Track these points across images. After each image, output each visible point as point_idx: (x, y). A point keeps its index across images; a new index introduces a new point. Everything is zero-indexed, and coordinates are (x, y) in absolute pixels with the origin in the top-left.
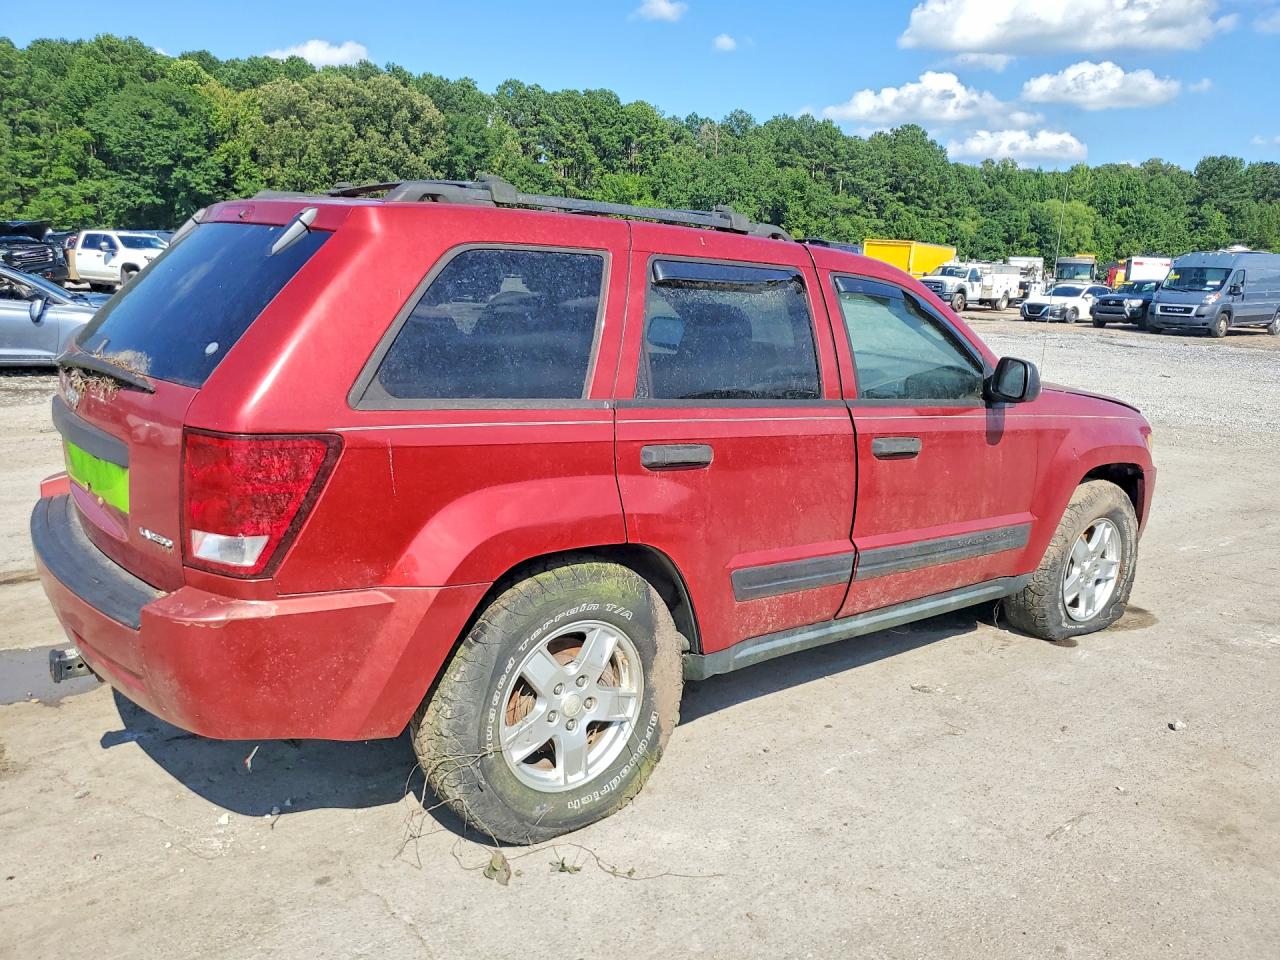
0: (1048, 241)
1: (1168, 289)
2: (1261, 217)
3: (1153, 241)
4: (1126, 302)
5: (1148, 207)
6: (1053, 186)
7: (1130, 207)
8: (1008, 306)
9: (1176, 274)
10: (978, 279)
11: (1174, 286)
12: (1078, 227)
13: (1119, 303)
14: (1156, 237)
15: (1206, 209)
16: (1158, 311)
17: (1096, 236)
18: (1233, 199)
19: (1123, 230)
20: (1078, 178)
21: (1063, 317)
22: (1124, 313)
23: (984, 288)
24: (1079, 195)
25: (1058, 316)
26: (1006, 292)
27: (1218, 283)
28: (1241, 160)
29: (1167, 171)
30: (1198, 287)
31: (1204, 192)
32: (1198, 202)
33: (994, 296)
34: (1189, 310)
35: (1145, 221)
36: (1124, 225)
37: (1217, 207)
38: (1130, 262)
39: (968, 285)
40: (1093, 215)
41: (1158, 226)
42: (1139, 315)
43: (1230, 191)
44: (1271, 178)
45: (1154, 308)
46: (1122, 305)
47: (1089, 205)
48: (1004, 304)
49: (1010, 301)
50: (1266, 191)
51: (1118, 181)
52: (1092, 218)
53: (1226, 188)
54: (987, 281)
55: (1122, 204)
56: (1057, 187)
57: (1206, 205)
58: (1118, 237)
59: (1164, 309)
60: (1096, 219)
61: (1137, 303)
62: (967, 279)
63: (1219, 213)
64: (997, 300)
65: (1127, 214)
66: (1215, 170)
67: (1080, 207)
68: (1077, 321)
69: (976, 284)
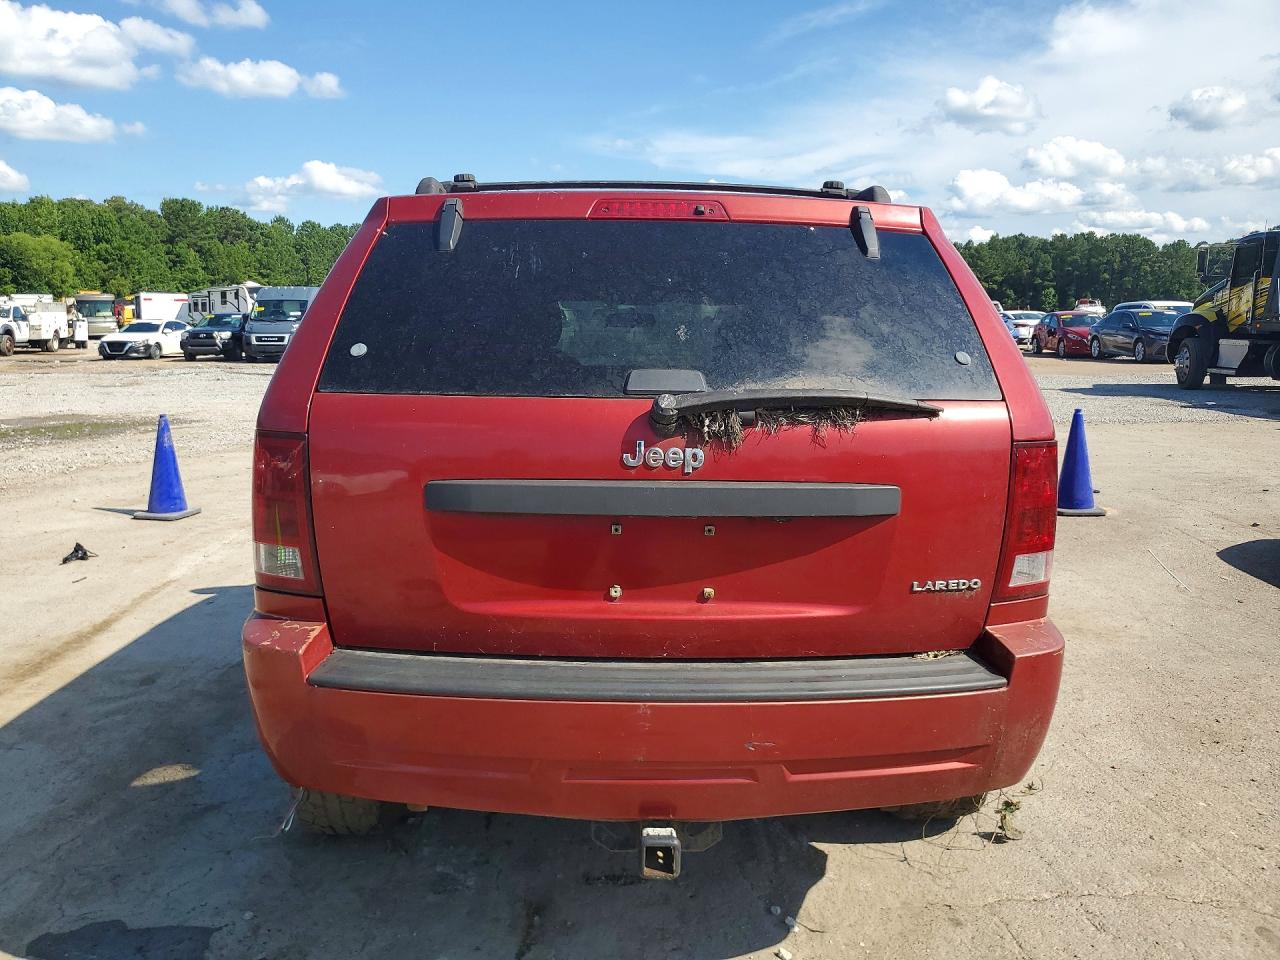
0: (25, 278)
1: (256, 320)
2: (228, 256)
3: (137, 278)
4: (215, 334)
5: (126, 244)
6: (16, 218)
7: (107, 242)
8: (60, 348)
9: (260, 306)
10: (24, 318)
11: (260, 317)
12: (57, 263)
13: (210, 336)
14: (140, 274)
15: (181, 247)
16: (254, 342)
17: (79, 272)
18: (202, 239)
19: (105, 267)
20: (42, 211)
21: (148, 353)
22: (216, 345)
23: (32, 328)
24: (49, 229)
25: (143, 353)
26: (56, 331)
27: (299, 313)
28: (199, 204)
29: (134, 209)
30: (282, 318)
31: (174, 232)
32: (171, 240)
33: (45, 336)
34: (281, 339)
35: (127, 258)
36: (106, 261)
37: (189, 246)
38: (138, 298)
39: (13, 325)
40: (70, 250)
41: (140, 263)
42: (231, 347)
43: (198, 231)
44: (229, 222)
45: (249, 338)
46: (213, 338)
47: (62, 239)
48: (56, 345)
49: (61, 341)
50: (227, 233)
51: (89, 217)
52: (70, 254)
53: (193, 229)
54: (33, 319)
55: (98, 241)
56: (20, 220)
57: (180, 244)
58: (102, 274)
59: (259, 339)
60: (75, 255)
61: (227, 335)
62: (11, 318)
63: (192, 252)
64: (47, 341)
65: (106, 251)
66: (178, 212)
67: (54, 242)
68: (162, 357)
69: (23, 324)
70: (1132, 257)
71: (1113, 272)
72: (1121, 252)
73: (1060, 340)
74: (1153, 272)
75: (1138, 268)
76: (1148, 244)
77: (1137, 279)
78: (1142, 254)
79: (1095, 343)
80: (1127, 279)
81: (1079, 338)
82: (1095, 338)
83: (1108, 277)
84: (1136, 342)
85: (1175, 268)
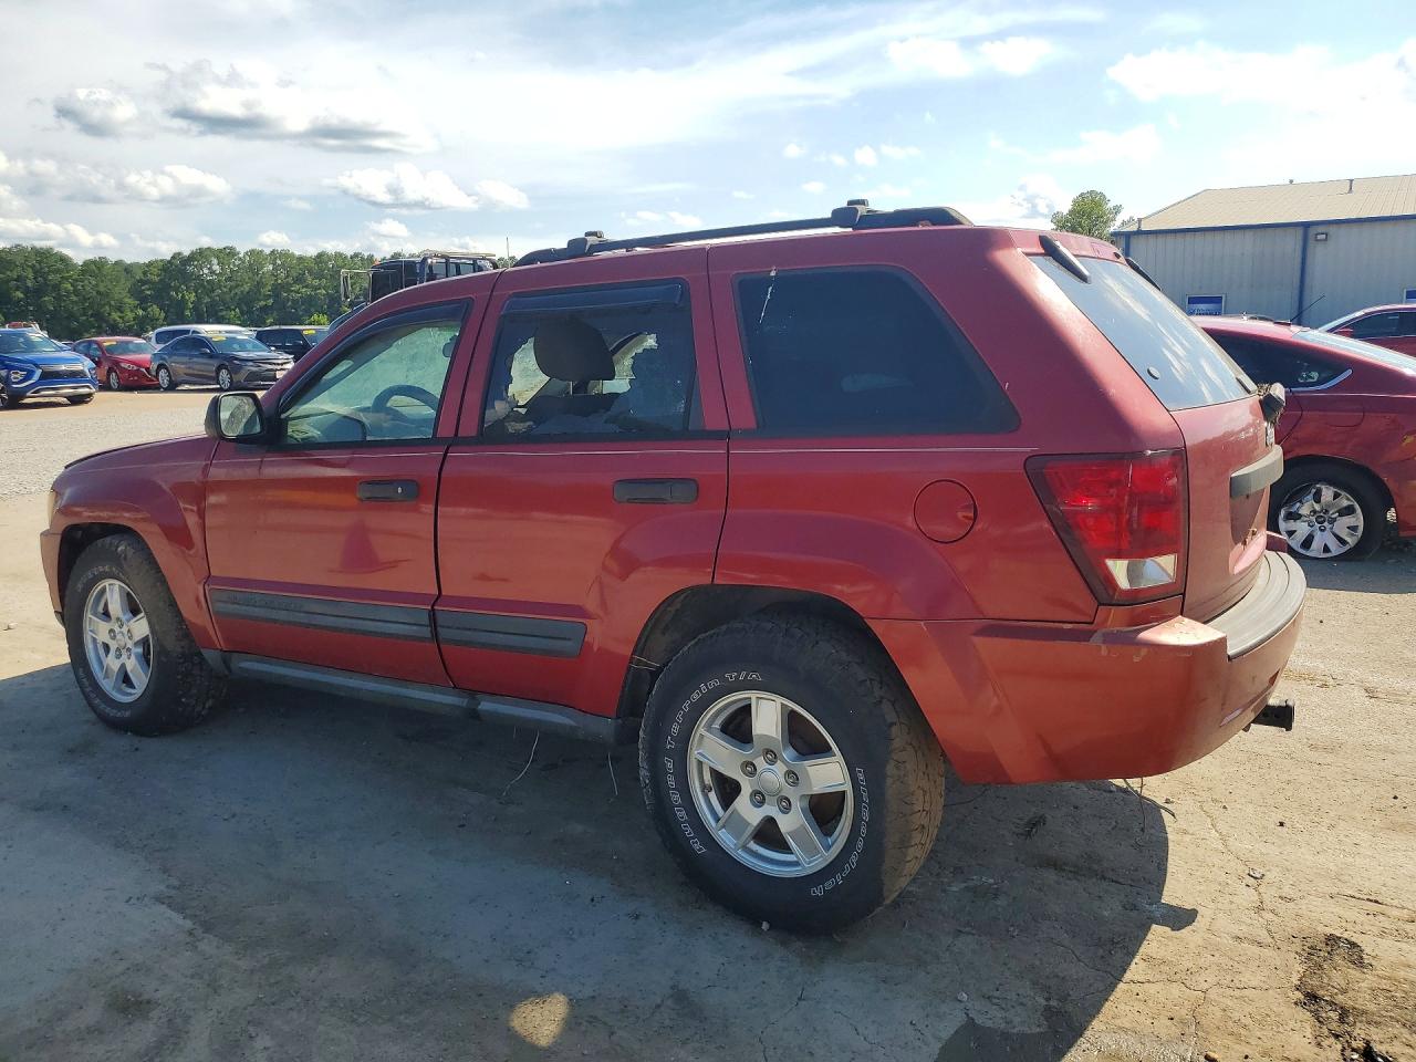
70: (48, 273)
71: (27, 291)
72: (33, 267)
73: (110, 371)
74: (76, 292)
75: (56, 287)
76: (64, 259)
77: (58, 298)
78: (58, 271)
79: (163, 373)
80: (46, 299)
81: (135, 368)
82: (160, 367)
83: (21, 296)
84: (219, 369)
85: (102, 289)
